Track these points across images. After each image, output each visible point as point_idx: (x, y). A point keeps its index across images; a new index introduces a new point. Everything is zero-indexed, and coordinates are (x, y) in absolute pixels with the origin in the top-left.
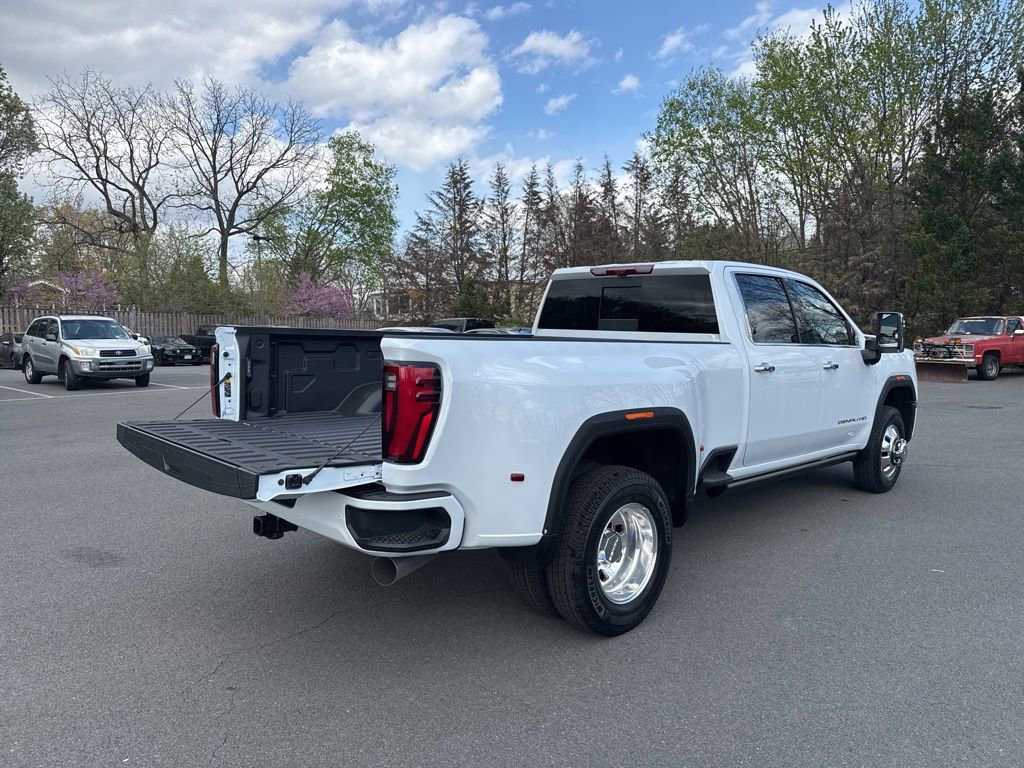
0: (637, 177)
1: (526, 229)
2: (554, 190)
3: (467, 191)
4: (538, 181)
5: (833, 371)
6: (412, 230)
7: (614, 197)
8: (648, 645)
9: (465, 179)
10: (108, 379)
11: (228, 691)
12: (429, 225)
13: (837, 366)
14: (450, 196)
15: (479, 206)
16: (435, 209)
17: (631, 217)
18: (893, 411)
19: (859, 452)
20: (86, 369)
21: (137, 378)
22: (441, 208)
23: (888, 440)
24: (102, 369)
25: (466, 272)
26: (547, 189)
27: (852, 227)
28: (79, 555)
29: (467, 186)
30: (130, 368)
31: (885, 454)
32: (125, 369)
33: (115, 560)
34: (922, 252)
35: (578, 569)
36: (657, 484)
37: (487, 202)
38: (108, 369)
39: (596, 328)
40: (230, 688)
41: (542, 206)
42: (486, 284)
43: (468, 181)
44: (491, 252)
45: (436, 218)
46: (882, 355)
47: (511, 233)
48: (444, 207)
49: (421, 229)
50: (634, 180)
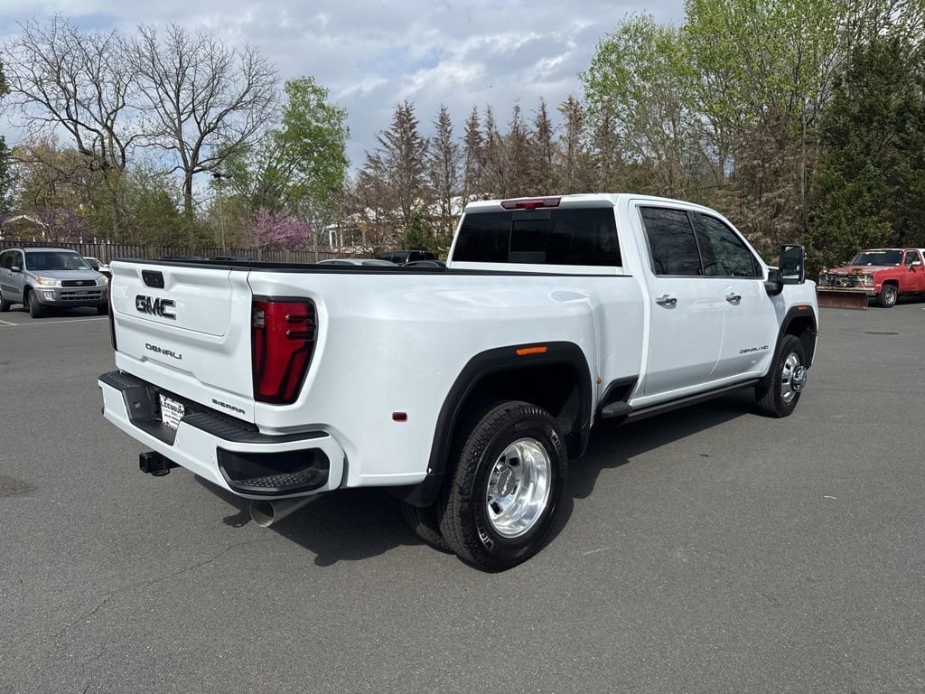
0: (571, 118)
1: (468, 167)
2: (493, 130)
3: (413, 131)
4: (479, 122)
5: (736, 302)
6: (362, 168)
7: (549, 137)
9: (411, 119)
10: (71, 308)
12: (378, 162)
13: (739, 298)
14: (397, 135)
15: (424, 146)
16: (384, 148)
17: (564, 156)
18: (793, 338)
19: (761, 379)
20: (49, 298)
22: (388, 147)
23: (788, 367)
24: (63, 298)
25: (412, 208)
26: (487, 129)
27: (767, 165)
29: (413, 127)
30: (91, 298)
31: (786, 381)
32: (87, 298)
33: (28, 489)
34: (831, 189)
35: (466, 506)
37: (431, 141)
38: (70, 298)
41: (482, 145)
42: (430, 219)
43: (413, 121)
44: (434, 188)
45: (384, 156)
46: (785, 286)
47: (453, 171)
48: (392, 146)
49: (370, 167)
50: (568, 121)
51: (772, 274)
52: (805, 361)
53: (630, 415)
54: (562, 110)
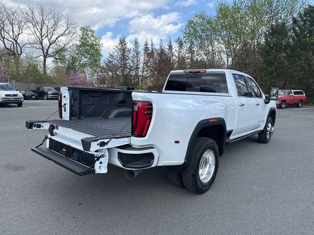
1: (144, 59)
2: (153, 47)
3: (125, 46)
4: (148, 44)
5: (257, 106)
6: (107, 58)
7: (172, 50)
8: (214, 196)
9: (125, 42)
10: (8, 104)
11: (74, 219)
12: (113, 56)
13: (259, 104)
14: (120, 47)
15: (129, 51)
16: (115, 51)
17: (177, 57)
18: (270, 118)
19: (261, 131)
21: (18, 104)
22: (117, 51)
23: (269, 127)
24: (6, 101)
25: (125, 72)
26: (151, 47)
27: (244, 62)
28: (8, 167)
29: (125, 44)
30: (16, 100)
31: (268, 131)
32: (14, 101)
33: (21, 168)
34: (264, 70)
35: (194, 172)
37: (132, 50)
38: (8, 101)
39: (185, 91)
40: (74, 217)
41: (149, 52)
42: (132, 76)
43: (125, 43)
44: (133, 66)
45: (115, 54)
46: (271, 101)
47: (139, 60)
49: (110, 58)
50: (178, 45)
51: (266, 97)
52: (273, 125)
54: (176, 42)
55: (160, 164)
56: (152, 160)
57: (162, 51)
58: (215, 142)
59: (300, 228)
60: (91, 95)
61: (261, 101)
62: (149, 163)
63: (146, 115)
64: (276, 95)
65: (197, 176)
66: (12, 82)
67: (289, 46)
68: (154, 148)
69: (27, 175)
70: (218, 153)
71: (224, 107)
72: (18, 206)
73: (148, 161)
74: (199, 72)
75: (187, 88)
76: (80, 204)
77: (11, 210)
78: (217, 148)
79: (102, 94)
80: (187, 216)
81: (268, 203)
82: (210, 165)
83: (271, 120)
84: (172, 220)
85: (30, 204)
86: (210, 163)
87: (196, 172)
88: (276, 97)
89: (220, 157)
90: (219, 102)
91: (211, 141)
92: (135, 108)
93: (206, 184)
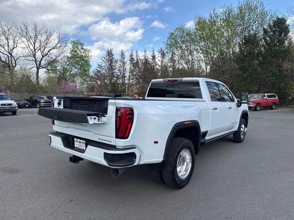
0: (161, 54)
1: (130, 68)
2: (138, 57)
3: (113, 57)
4: (133, 55)
5: (230, 109)
6: (96, 68)
7: (155, 60)
8: (191, 191)
9: (112, 53)
10: (3, 113)
11: (65, 214)
12: (101, 66)
13: (231, 108)
14: (107, 58)
15: (116, 61)
16: (103, 62)
17: (160, 66)
18: (243, 120)
19: (236, 131)
21: (13, 112)
22: (105, 62)
23: (242, 128)
24: (1, 110)
25: (112, 81)
26: (136, 57)
27: (221, 69)
28: (5, 170)
29: (112, 56)
31: (242, 132)
32: (9, 109)
33: (17, 171)
34: (239, 76)
35: (172, 169)
36: (191, 143)
37: (119, 60)
38: (3, 110)
39: (165, 97)
40: (66, 212)
41: (134, 62)
42: (119, 84)
43: (113, 54)
44: (120, 75)
45: (103, 64)
46: (242, 104)
47: (126, 69)
48: (106, 61)
49: (99, 68)
50: (161, 55)
51: (238, 101)
52: (246, 126)
53: (206, 142)
55: (142, 163)
56: (134, 159)
57: (146, 61)
58: (190, 142)
59: (265, 215)
60: (80, 103)
61: (234, 105)
62: (132, 161)
63: (128, 119)
64: (247, 99)
65: (175, 173)
66: (7, 93)
67: (261, 54)
68: (136, 148)
69: (23, 177)
70: (194, 152)
71: (198, 111)
72: (15, 204)
73: (131, 160)
74: (176, 81)
75: (166, 95)
76: (71, 201)
77: (9, 208)
78: (192, 147)
79: (90, 102)
80: (167, 208)
81: (238, 195)
82: (187, 163)
83: (245, 122)
84: (153, 212)
85: (26, 203)
86: (188, 161)
87: (174, 169)
88: (246, 100)
89: (196, 156)
90: (194, 107)
91: (187, 141)
92: (118, 113)
93: (184, 180)
